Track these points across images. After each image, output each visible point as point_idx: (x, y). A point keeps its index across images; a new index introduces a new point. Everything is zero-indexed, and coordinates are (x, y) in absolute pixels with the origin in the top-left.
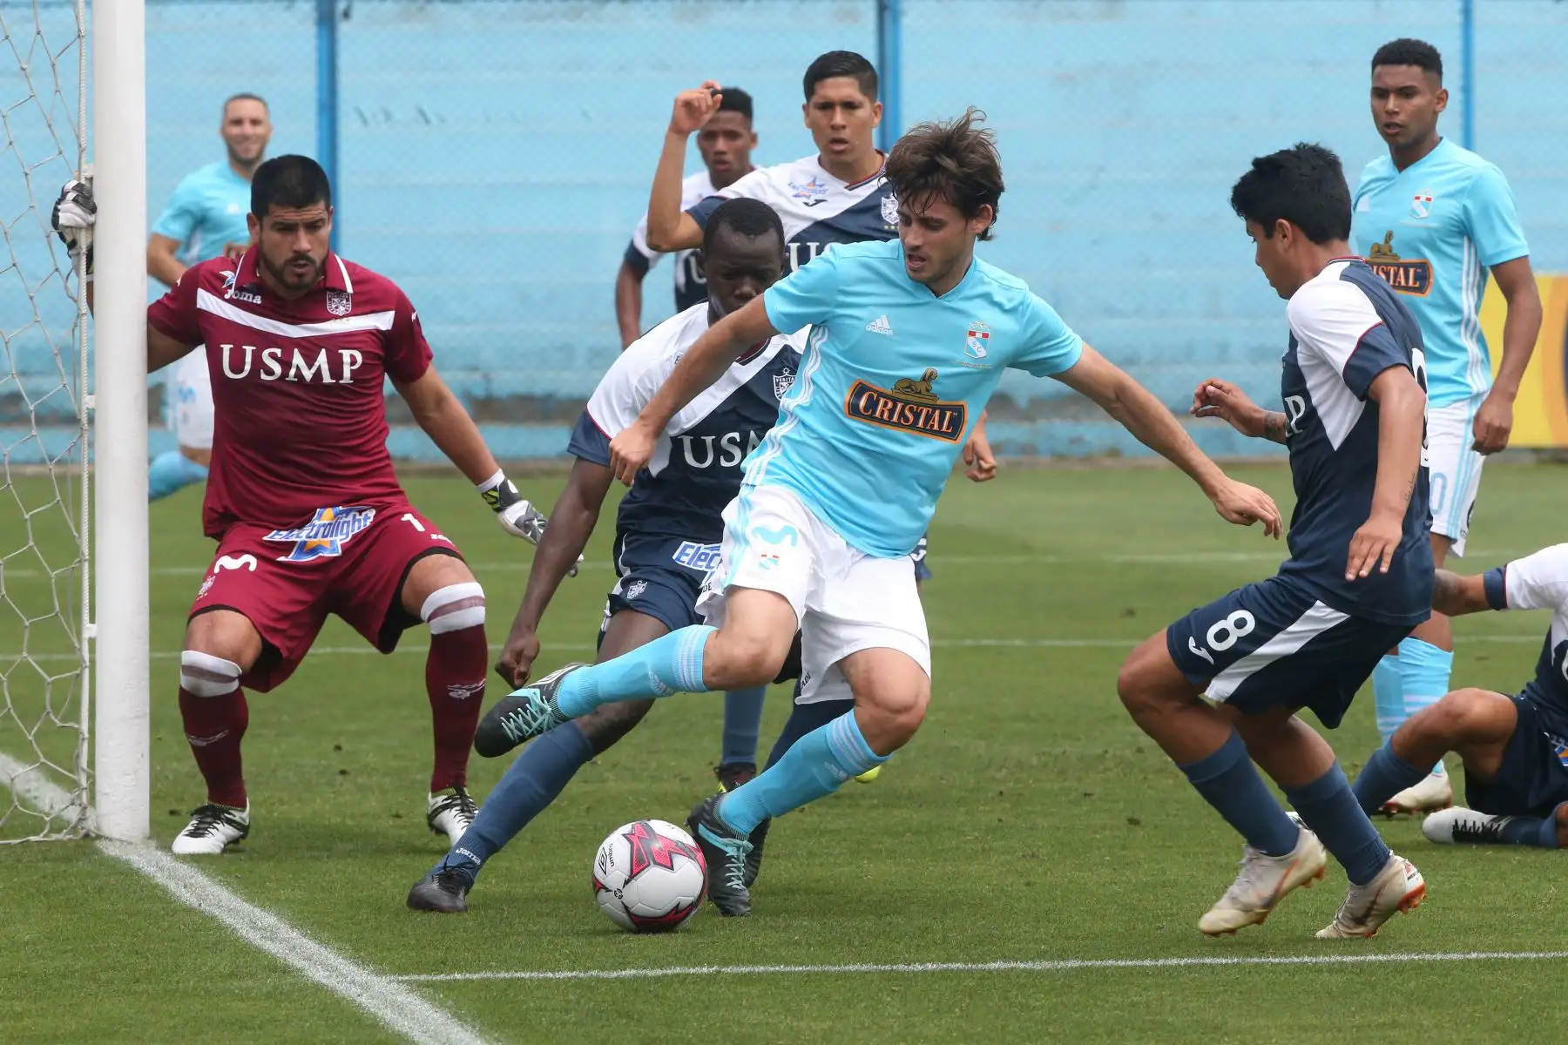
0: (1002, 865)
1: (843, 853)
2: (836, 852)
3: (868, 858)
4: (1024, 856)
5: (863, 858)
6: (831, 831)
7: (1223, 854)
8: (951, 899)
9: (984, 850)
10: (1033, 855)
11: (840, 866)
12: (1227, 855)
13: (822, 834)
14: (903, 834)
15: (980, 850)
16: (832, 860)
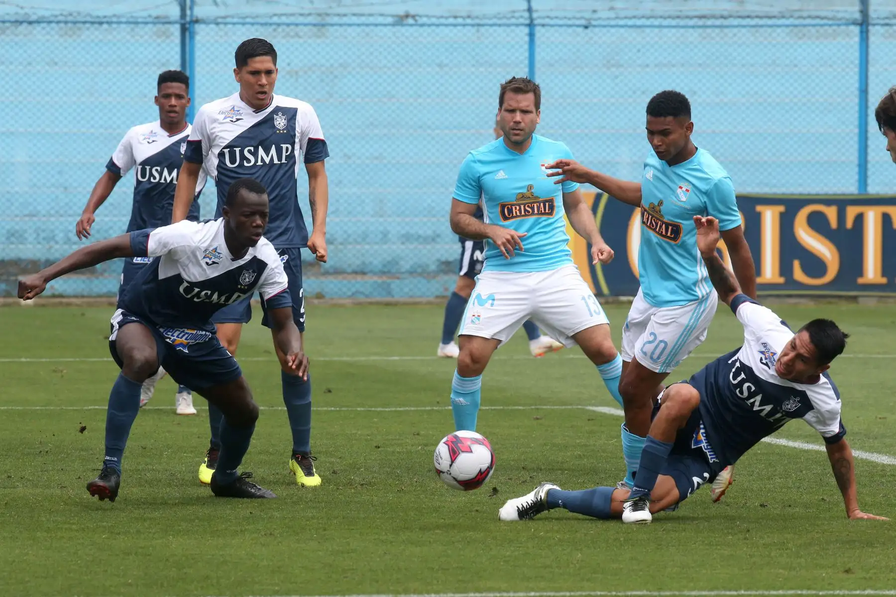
0: (252, 540)
1: (158, 532)
2: (153, 531)
3: (172, 535)
4: (265, 535)
5: (169, 535)
6: (150, 519)
7: (384, 533)
8: (222, 559)
9: (241, 531)
10: (271, 534)
11: (156, 539)
12: (386, 534)
13: (145, 520)
14: (194, 520)
15: (239, 531)
16: (151, 535)
